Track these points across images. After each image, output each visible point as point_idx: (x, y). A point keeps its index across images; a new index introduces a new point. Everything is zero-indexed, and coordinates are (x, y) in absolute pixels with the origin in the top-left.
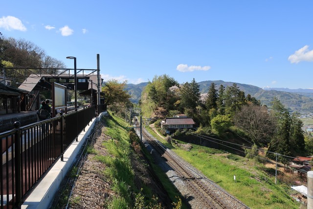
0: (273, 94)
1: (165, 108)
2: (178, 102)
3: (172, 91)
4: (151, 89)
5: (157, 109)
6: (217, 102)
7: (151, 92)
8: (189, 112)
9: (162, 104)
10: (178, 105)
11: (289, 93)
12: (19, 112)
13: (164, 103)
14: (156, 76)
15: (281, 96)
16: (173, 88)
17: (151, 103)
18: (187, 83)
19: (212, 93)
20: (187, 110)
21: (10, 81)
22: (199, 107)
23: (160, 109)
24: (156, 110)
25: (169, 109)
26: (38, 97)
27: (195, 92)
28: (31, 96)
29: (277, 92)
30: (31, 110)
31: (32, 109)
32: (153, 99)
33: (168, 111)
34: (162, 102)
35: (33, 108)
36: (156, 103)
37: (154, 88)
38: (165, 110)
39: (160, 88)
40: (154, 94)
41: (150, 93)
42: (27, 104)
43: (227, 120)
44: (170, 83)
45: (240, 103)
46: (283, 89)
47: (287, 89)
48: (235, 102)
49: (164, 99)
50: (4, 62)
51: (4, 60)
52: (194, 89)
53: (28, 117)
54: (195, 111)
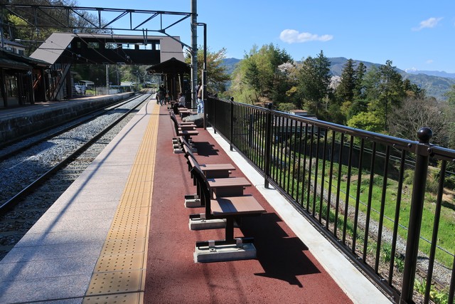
0: (422, 81)
1: (271, 99)
2: (294, 89)
3: (282, 71)
4: (250, 67)
5: (258, 101)
6: (355, 91)
7: (249, 72)
8: (310, 107)
9: (265, 92)
10: (293, 94)
11: (447, 79)
12: (32, 104)
13: (268, 91)
14: (255, 47)
15: (434, 84)
16: (283, 67)
17: (250, 90)
18: (310, 58)
19: (348, 76)
20: (307, 103)
21: (24, 49)
22: (326, 100)
23: (263, 100)
24: (256, 101)
25: (278, 100)
26: (68, 76)
27: (323, 73)
28: (55, 73)
29: (427, 77)
30: (55, 100)
31: (58, 98)
32: (252, 83)
33: (275, 104)
34: (266, 89)
35: (61, 96)
36: (257, 90)
37: (255, 66)
38: (271, 102)
39: (264, 66)
40: (254, 76)
41: (247, 74)
42: (48, 87)
43: (376, 122)
44: (279, 59)
45: (395, 93)
46: (437, 72)
47: (443, 72)
48: (387, 90)
49: (270, 85)
50: (12, 18)
51: (11, 14)
52: (320, 68)
53: (48, 115)
54: (320, 106)
